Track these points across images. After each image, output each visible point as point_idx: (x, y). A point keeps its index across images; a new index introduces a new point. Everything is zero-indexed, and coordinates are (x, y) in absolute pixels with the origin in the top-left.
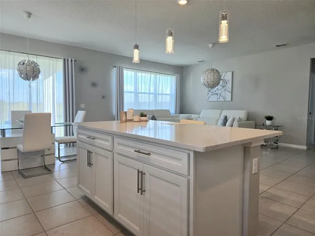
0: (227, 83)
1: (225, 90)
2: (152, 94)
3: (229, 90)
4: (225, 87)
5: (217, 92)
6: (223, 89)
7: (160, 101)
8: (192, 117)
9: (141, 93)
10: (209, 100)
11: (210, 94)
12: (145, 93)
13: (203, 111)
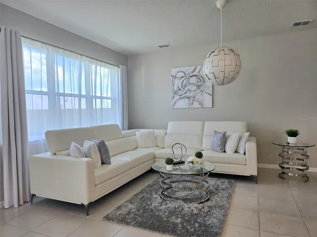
0: (204, 82)
1: (202, 91)
2: (84, 96)
3: (208, 91)
4: (202, 88)
5: (188, 94)
6: (199, 91)
7: (99, 106)
8: (156, 134)
9: (64, 95)
10: (176, 107)
11: (177, 97)
12: (71, 95)
13: (169, 123)
